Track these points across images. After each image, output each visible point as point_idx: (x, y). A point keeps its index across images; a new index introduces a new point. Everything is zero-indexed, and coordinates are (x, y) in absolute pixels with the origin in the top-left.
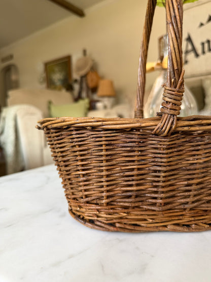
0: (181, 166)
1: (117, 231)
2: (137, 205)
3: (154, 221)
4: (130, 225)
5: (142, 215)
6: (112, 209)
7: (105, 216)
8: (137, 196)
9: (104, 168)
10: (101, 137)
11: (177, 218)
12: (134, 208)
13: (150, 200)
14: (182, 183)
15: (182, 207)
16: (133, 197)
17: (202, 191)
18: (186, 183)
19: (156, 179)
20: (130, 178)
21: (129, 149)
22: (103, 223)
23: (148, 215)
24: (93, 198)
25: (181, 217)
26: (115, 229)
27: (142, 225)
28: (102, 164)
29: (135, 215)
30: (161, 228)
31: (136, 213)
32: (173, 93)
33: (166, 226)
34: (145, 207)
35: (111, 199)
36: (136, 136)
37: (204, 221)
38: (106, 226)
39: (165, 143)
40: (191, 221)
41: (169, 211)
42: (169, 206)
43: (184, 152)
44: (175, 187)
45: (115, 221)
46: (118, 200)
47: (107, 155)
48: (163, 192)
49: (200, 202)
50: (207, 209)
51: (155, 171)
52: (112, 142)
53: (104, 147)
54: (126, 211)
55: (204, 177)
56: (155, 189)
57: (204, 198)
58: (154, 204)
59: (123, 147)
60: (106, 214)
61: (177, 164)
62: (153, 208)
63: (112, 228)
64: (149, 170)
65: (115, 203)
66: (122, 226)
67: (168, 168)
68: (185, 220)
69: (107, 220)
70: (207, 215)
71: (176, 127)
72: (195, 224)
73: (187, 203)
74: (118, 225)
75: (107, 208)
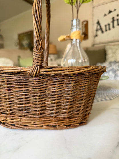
0: (47, 93)
1: (16, 129)
2: (25, 114)
3: (35, 124)
4: (23, 125)
5: (28, 120)
6: (13, 116)
7: (9, 120)
8: (26, 110)
9: (7, 94)
10: (4, 77)
11: (48, 122)
12: (25, 116)
13: (33, 112)
14: (48, 102)
15: (50, 115)
16: (24, 110)
17: (60, 107)
18: (50, 102)
19: (35, 100)
20: (21, 100)
21: (18, 83)
22: (9, 124)
23: (32, 120)
24: (4, 110)
25: (49, 121)
26: (15, 127)
27: (29, 125)
28: (5, 92)
29: (24, 120)
30: (39, 127)
31: (25, 119)
32: (36, 53)
33: (42, 126)
34: (30, 116)
35: (12, 111)
36: (21, 77)
37: (63, 124)
38: (10, 126)
39: (36, 81)
40: (56, 124)
41: (43, 118)
42: (42, 115)
43: (48, 85)
44: (45, 105)
45: (14, 123)
46: (16, 112)
47: (8, 87)
48: (39, 108)
49: (60, 113)
50: (64, 117)
51: (34, 96)
52: (10, 80)
53: (6, 83)
54: (20, 118)
55: (60, 99)
56: (34, 106)
57: (62, 111)
58: (35, 114)
59: (16, 83)
60: (10, 120)
61: (45, 92)
62: (34, 116)
63: (13, 127)
64: (31, 95)
65: (15, 114)
66: (18, 126)
67: (40, 94)
68: (52, 123)
69: (10, 123)
70: (64, 120)
71: (39, 72)
72: (58, 125)
73: (53, 113)
74: (16, 125)
75: (10, 116)
